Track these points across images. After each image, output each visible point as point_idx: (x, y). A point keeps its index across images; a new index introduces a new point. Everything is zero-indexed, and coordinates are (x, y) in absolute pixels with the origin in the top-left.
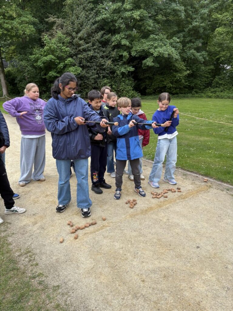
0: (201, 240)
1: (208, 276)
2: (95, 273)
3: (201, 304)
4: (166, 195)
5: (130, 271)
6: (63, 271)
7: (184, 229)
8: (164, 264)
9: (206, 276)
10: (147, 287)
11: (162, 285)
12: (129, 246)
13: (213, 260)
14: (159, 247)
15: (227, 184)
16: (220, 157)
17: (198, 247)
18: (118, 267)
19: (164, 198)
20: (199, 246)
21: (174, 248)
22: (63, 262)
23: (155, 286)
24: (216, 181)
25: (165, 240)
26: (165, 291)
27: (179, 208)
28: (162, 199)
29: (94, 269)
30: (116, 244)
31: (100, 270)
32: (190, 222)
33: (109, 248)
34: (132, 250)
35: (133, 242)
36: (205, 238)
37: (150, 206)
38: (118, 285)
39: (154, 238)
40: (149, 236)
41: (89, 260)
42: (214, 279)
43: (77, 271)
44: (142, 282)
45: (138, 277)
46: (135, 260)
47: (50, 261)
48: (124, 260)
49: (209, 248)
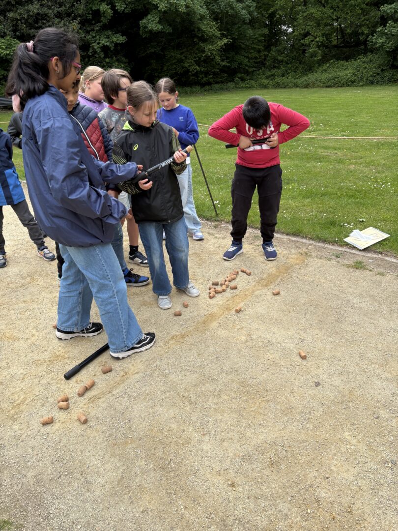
0: (318, 368)
1: (350, 443)
2: (129, 492)
3: (354, 508)
4: (233, 284)
5: (201, 468)
6: (56, 502)
7: (284, 349)
8: (264, 435)
9: (347, 444)
10: (244, 498)
11: (272, 485)
12: (188, 408)
13: (350, 405)
14: (246, 398)
15: (333, 245)
16: (310, 194)
17: (318, 384)
18: (175, 464)
19: (232, 291)
20: (320, 381)
21: (275, 395)
22: (53, 479)
23: (258, 491)
24: (313, 242)
25: (255, 380)
26: (279, 498)
27: (264, 307)
28: (229, 294)
29: (125, 480)
30: (160, 410)
31: (138, 480)
32: (290, 334)
33: (147, 424)
34: (194, 418)
35: (193, 398)
36: (325, 361)
37: (210, 313)
38: (182, 507)
39: (233, 381)
40: (222, 379)
41: (109, 461)
42: (362, 447)
43: (87, 494)
44: (231, 488)
45: (220, 478)
46: (206, 439)
47: (22, 484)
48: (183, 445)
49: (337, 381)
